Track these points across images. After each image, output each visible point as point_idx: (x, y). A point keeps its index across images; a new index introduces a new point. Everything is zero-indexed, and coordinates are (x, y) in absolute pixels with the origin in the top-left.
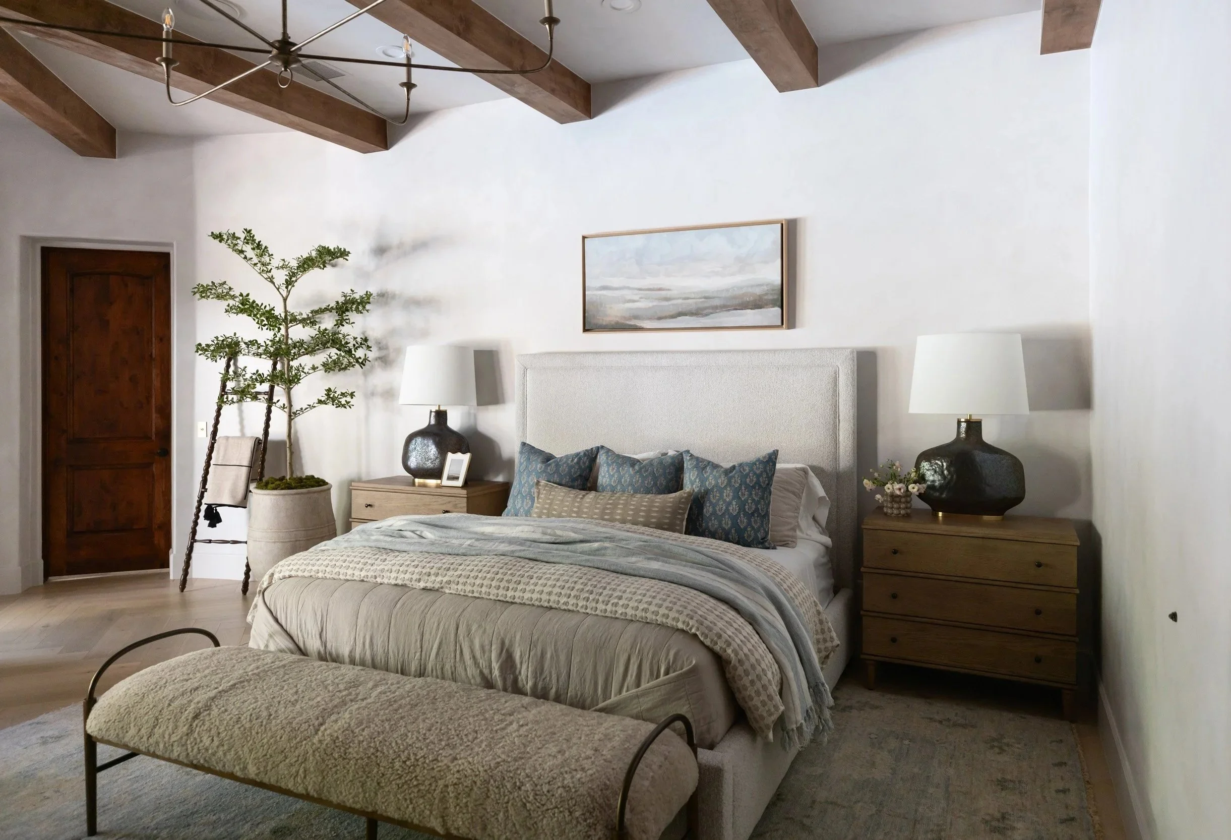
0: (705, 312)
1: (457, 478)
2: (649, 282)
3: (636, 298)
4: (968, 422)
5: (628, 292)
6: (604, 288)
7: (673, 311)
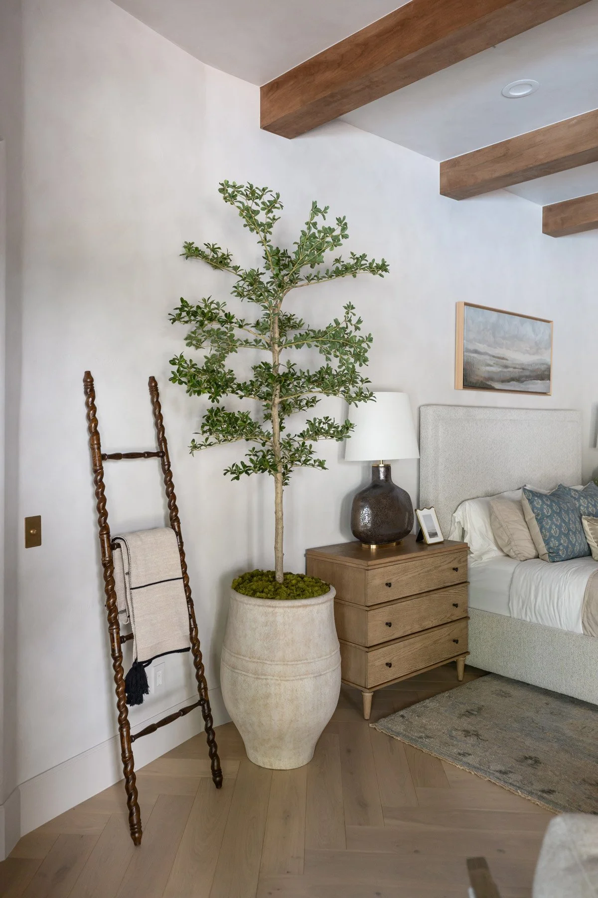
0: (522, 379)
1: (436, 534)
2: (499, 351)
3: (492, 363)
5: (487, 357)
6: (476, 352)
7: (508, 376)
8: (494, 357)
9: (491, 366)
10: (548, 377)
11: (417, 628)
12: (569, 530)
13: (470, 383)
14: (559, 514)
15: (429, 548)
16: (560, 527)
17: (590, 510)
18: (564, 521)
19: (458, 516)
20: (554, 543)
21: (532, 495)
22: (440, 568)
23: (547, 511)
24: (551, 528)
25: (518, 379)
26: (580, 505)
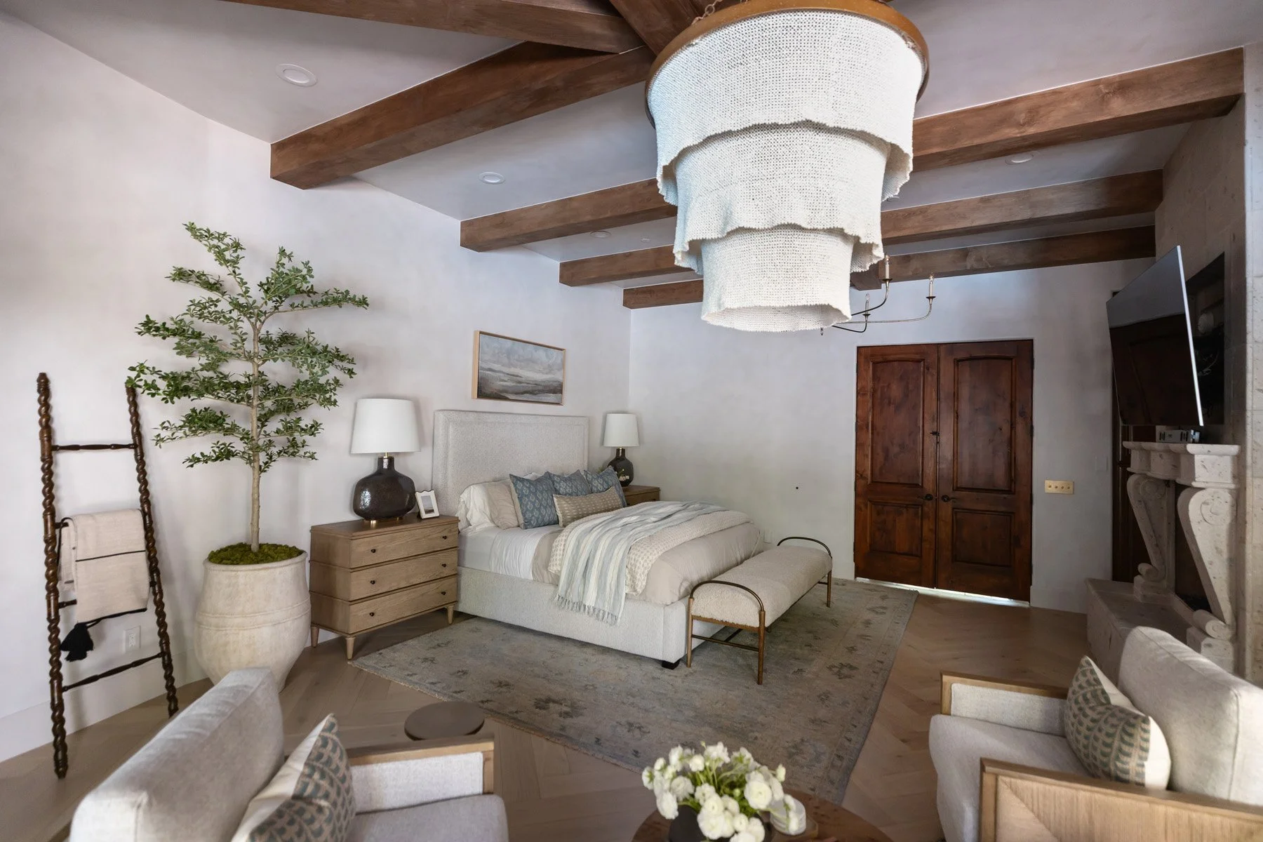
0: (536, 392)
1: (432, 511)
2: (513, 370)
3: (506, 379)
4: (622, 449)
5: (502, 375)
6: (490, 370)
7: (522, 390)
8: (508, 374)
9: (505, 381)
10: (561, 392)
11: (403, 584)
12: (541, 505)
13: (482, 393)
14: (535, 494)
15: (424, 521)
16: (534, 503)
17: (567, 490)
18: (538, 499)
19: (464, 496)
20: (529, 515)
21: (516, 479)
22: (429, 537)
23: (526, 491)
24: (527, 504)
25: (532, 393)
26: (560, 487)
